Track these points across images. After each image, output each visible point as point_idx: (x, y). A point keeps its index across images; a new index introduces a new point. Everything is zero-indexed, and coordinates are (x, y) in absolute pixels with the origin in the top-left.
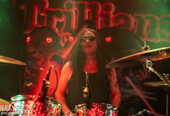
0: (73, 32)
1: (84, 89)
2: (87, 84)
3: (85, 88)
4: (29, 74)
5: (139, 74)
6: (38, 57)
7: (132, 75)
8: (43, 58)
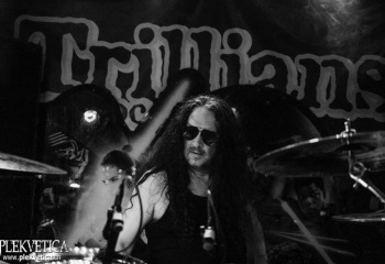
0: (157, 96)
1: (203, 231)
2: (210, 218)
3: (206, 228)
4: (52, 199)
5: (312, 194)
6: (73, 157)
7: (296, 198)
8: (87, 160)
